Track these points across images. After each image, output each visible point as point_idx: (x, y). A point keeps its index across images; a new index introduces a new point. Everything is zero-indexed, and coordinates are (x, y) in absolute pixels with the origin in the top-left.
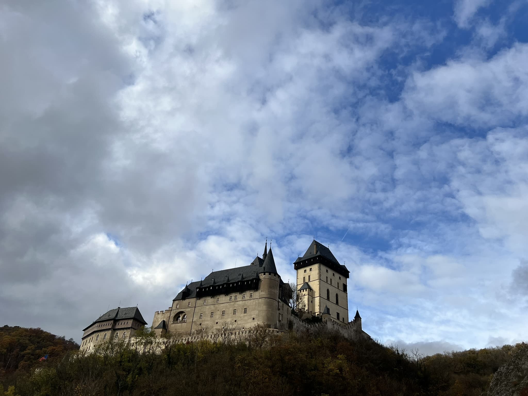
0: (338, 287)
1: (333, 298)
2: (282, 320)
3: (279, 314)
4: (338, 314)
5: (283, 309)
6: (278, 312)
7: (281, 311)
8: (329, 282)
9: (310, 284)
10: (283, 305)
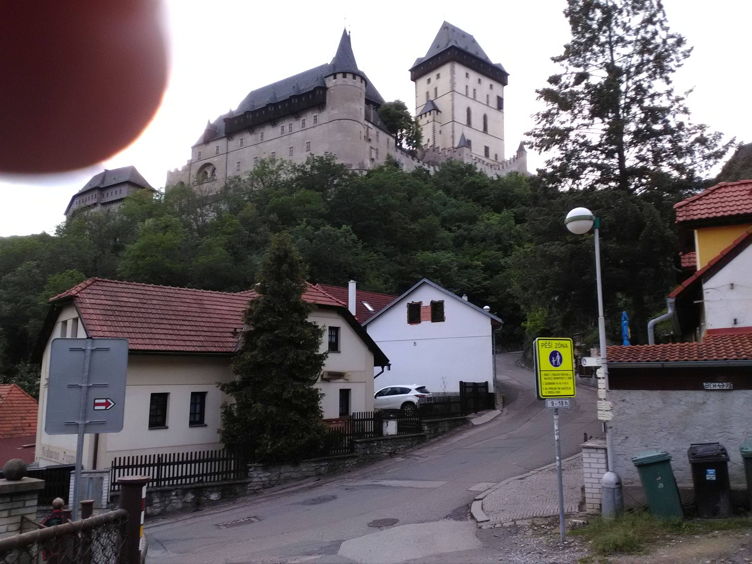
0: (488, 102)
1: (477, 122)
2: (377, 158)
3: (371, 148)
4: (487, 149)
5: (377, 141)
6: (368, 145)
7: (374, 144)
8: (471, 95)
9: (437, 102)
10: (377, 133)
